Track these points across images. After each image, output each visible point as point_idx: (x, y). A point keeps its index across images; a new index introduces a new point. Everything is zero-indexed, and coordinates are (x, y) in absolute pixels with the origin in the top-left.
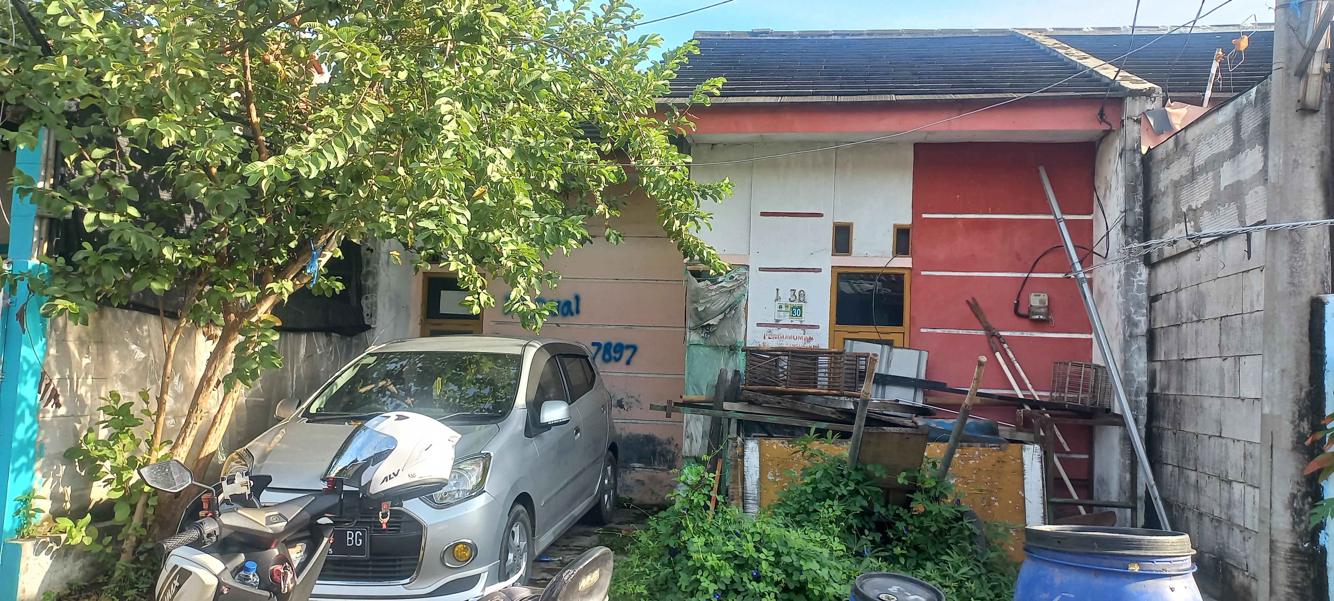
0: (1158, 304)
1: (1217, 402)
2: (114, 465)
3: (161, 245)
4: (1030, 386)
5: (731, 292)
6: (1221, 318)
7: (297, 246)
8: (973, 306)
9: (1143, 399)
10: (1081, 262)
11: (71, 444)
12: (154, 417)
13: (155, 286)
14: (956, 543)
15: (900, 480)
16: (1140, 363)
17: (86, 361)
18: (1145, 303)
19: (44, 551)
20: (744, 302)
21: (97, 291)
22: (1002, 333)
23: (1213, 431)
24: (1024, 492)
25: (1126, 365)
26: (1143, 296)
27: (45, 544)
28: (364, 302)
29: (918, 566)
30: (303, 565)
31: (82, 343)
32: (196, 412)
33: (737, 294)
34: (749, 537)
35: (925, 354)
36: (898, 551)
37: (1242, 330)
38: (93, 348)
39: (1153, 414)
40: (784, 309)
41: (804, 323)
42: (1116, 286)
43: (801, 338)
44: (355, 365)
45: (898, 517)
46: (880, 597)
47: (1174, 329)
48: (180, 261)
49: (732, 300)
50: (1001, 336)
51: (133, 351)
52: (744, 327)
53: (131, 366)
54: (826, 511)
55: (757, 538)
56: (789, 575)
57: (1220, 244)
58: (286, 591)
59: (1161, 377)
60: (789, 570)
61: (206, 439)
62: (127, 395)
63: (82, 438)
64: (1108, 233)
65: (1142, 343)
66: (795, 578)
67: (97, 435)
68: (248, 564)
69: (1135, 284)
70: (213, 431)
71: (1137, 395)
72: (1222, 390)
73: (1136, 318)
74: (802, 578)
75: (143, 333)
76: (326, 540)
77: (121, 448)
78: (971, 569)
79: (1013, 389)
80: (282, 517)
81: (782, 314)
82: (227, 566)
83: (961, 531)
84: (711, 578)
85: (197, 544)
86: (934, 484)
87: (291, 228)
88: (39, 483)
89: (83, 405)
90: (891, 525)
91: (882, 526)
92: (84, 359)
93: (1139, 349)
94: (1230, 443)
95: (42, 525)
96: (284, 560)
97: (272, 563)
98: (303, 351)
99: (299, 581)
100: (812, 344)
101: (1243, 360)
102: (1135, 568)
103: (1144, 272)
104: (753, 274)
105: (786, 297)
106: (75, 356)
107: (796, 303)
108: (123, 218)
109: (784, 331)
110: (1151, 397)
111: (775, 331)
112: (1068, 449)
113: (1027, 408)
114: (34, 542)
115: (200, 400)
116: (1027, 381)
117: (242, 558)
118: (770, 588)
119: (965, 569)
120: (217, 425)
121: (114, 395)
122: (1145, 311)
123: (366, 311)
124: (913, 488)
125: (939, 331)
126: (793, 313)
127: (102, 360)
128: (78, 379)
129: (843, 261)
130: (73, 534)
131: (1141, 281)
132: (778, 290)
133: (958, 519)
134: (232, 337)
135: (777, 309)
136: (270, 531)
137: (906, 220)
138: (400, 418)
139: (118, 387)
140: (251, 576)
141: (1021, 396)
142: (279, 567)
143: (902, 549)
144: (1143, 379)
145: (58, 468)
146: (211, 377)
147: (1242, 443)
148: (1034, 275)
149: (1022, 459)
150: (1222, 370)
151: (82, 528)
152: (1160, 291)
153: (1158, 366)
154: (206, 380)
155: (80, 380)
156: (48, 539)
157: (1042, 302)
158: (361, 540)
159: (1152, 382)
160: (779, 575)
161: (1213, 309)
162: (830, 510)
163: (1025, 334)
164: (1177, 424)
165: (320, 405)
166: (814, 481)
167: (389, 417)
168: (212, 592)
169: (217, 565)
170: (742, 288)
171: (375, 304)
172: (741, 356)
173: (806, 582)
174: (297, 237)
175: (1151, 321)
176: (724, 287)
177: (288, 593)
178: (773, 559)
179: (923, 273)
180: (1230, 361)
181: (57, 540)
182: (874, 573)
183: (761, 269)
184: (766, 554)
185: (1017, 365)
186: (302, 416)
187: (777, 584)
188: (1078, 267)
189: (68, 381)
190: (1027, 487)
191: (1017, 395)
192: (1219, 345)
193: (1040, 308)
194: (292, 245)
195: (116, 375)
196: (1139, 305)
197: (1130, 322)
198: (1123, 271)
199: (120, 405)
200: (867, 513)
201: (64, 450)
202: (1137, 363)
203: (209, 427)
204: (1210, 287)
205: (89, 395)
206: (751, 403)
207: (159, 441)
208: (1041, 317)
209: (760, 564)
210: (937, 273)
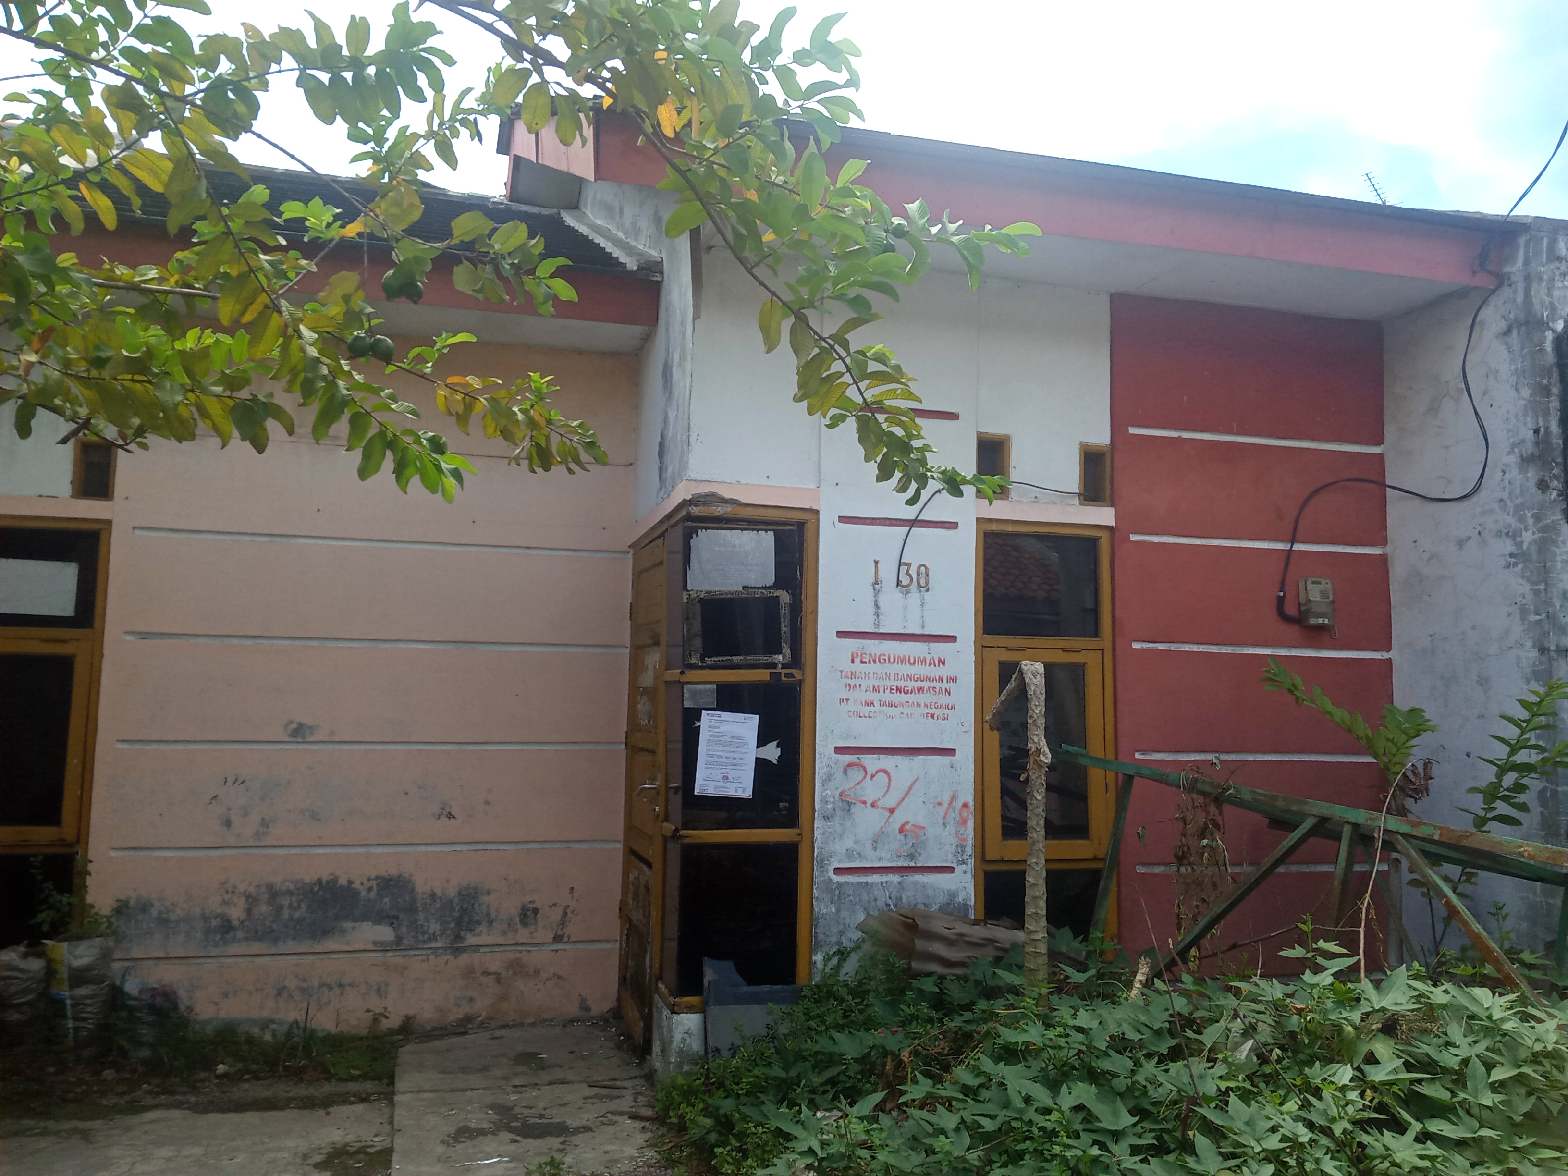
41: (927, 631)
43: (923, 661)
52: (811, 640)
104: (829, 529)
109: (890, 646)
111: (872, 646)
125: (1161, 647)
129: (996, 509)
132: (876, 562)
137: (1101, 437)
157: (1324, 594)
163: (1294, 652)
179: (1134, 538)
183: (843, 519)
193: (1320, 604)
208: (1323, 620)
210: (1156, 539)
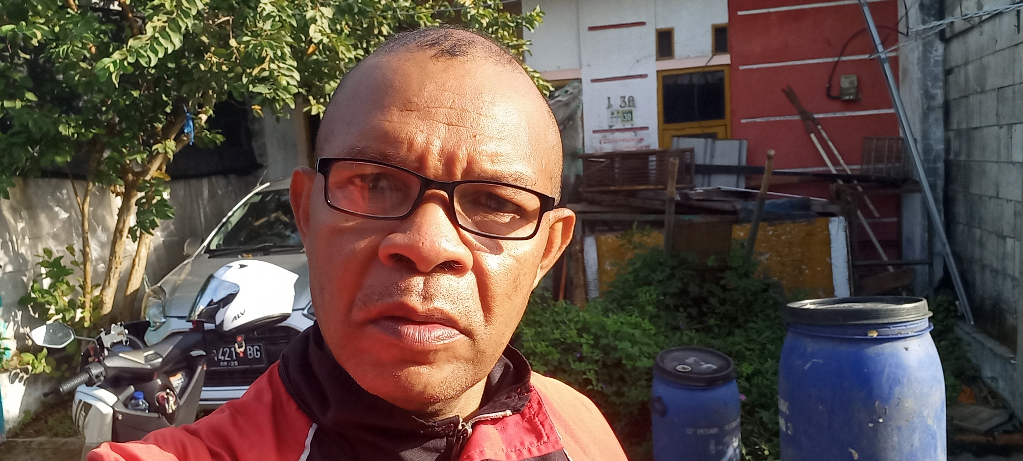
0: (951, 78)
1: (996, 166)
2: (57, 307)
3: (57, 123)
4: (842, 162)
5: (567, 104)
6: (999, 88)
7: (172, 110)
8: (789, 94)
9: (941, 165)
10: (883, 43)
11: (21, 293)
12: (82, 266)
13: (59, 159)
14: (762, 311)
15: (710, 263)
16: (938, 132)
17: (21, 225)
18: (941, 76)
19: (17, 380)
20: (579, 113)
21: (14, 168)
22: (816, 116)
23: (992, 192)
24: (831, 259)
25: (925, 136)
26: (939, 70)
27: (16, 375)
28: (254, 145)
29: (730, 333)
30: (183, 390)
31: (15, 211)
32: (115, 259)
33: (573, 105)
34: (572, 326)
35: (745, 143)
36: (712, 322)
37: (1014, 99)
38: (24, 214)
39: (948, 179)
40: (616, 115)
41: (635, 126)
42: (916, 63)
43: (633, 140)
44: (245, 204)
45: (711, 293)
46: (677, 368)
47: (964, 100)
48: (76, 135)
49: (568, 111)
50: (815, 119)
51: (57, 212)
52: (581, 135)
53: (59, 225)
54: (644, 296)
55: (579, 326)
56: (607, 354)
57: (997, 20)
58: (170, 411)
59: (955, 144)
60: (607, 350)
61: (129, 279)
62: (58, 250)
63: (30, 289)
64: (907, 13)
65: (939, 114)
66: (612, 356)
67: (42, 285)
68: (137, 395)
69: (932, 60)
70: (134, 272)
71: (935, 161)
72: (999, 156)
73: (933, 91)
74: (617, 355)
75: (63, 196)
76: (200, 368)
77: (61, 294)
78: (773, 333)
79: (826, 165)
80: (158, 355)
81: (614, 119)
82: (120, 397)
83: (765, 301)
84: (541, 362)
85: (90, 383)
86: (741, 262)
87: (164, 96)
88: (4, 327)
89: (26, 261)
90: (705, 301)
91: (699, 301)
92: (18, 224)
93: (936, 120)
94: (1005, 202)
95: (12, 360)
96: (167, 386)
97: (157, 391)
98: (206, 193)
99: (181, 402)
100: (644, 144)
101: (1014, 127)
102: (875, 335)
103: (939, 47)
104: (586, 86)
105: (616, 103)
106: (10, 222)
107: (627, 109)
108: (24, 103)
109: (618, 135)
110: (948, 164)
111: (609, 136)
112: (877, 215)
113: (841, 182)
114: (8, 373)
115: (117, 249)
116: (840, 158)
117: (132, 388)
118: (590, 367)
119: (768, 333)
120: (136, 266)
121: (48, 252)
122: (941, 84)
123: (257, 152)
124: (724, 268)
125: (758, 120)
126: (624, 117)
127: (33, 221)
128: (17, 240)
129: (667, 65)
130: (36, 366)
131: (936, 56)
132: (609, 98)
133: (765, 290)
134: (133, 194)
135: (610, 115)
136: (149, 367)
137: (723, 18)
138: (242, 266)
139: (52, 245)
140: (141, 403)
141: (834, 172)
142: (164, 394)
143: (715, 320)
144: (940, 147)
145: (16, 314)
146: (122, 228)
147: (1013, 203)
148: (844, 58)
149: (828, 230)
150: (998, 137)
151: (42, 359)
152: (953, 64)
153: (952, 134)
154: (118, 232)
155: (19, 241)
156: (19, 371)
157: (851, 83)
158: (259, 353)
159: (948, 150)
160: (597, 355)
161: (993, 81)
162: (648, 294)
163: (838, 115)
164: (966, 187)
165: (219, 241)
166: (635, 271)
167: (231, 267)
168: (109, 419)
169: (109, 397)
170: (577, 101)
171: (264, 146)
172: (580, 163)
173: (620, 360)
174: (170, 102)
175: (946, 93)
176: (560, 101)
177: (173, 412)
178: (592, 342)
179: (741, 68)
180: (1005, 129)
181: (26, 371)
182: (673, 348)
183: (594, 81)
184: (586, 339)
185: (830, 144)
186: (205, 253)
187: (597, 362)
188: (880, 48)
189: (10, 243)
190: (833, 254)
191: (830, 171)
192: (997, 115)
193: (849, 89)
194: (168, 110)
195: (48, 234)
196: (935, 79)
197: (928, 95)
198: (921, 48)
199: (52, 259)
200: (684, 292)
201: (17, 298)
202: (934, 134)
203: (130, 269)
204: (991, 61)
205: (29, 252)
206: (591, 202)
207: (89, 284)
208: (852, 97)
209: (582, 346)
210: (755, 67)
